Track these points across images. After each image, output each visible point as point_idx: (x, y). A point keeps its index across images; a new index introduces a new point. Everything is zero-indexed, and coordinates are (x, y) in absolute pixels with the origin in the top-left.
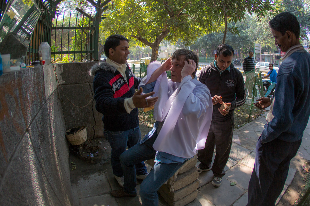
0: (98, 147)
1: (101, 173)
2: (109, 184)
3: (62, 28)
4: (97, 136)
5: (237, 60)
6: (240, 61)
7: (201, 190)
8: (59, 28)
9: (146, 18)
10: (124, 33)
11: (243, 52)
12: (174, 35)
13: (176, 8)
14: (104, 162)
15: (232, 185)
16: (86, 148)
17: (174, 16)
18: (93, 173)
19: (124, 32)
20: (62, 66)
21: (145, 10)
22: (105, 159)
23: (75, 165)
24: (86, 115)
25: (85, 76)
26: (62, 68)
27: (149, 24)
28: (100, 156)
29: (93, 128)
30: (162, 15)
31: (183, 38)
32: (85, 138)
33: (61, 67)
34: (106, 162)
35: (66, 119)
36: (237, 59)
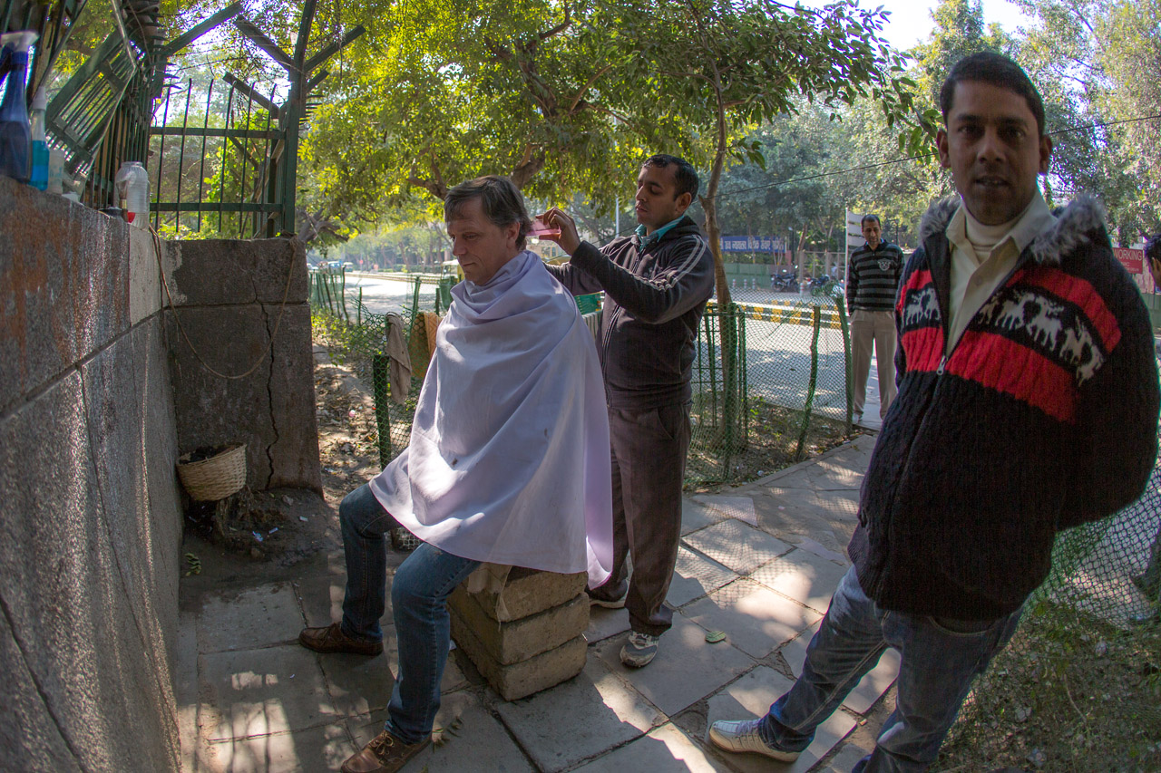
0: (278, 512)
1: (281, 587)
2: (304, 617)
3: (183, 131)
4: (280, 480)
5: (786, 274)
6: (795, 277)
7: (602, 649)
8: (172, 131)
9: (461, 121)
10: (384, 171)
11: (807, 246)
12: (560, 181)
13: (567, 87)
14: (294, 559)
15: (711, 640)
16: (240, 514)
17: (557, 114)
18: (254, 585)
19: (387, 167)
20: (178, 250)
21: (457, 94)
22: (299, 549)
23: (199, 562)
24: (246, 408)
25: (252, 284)
26: (180, 254)
27: (471, 140)
28: (285, 541)
29: (268, 455)
30: (519, 109)
31: (589, 190)
32: (238, 480)
33: (175, 252)
34: (300, 558)
35: (181, 417)
36: (785, 271)
